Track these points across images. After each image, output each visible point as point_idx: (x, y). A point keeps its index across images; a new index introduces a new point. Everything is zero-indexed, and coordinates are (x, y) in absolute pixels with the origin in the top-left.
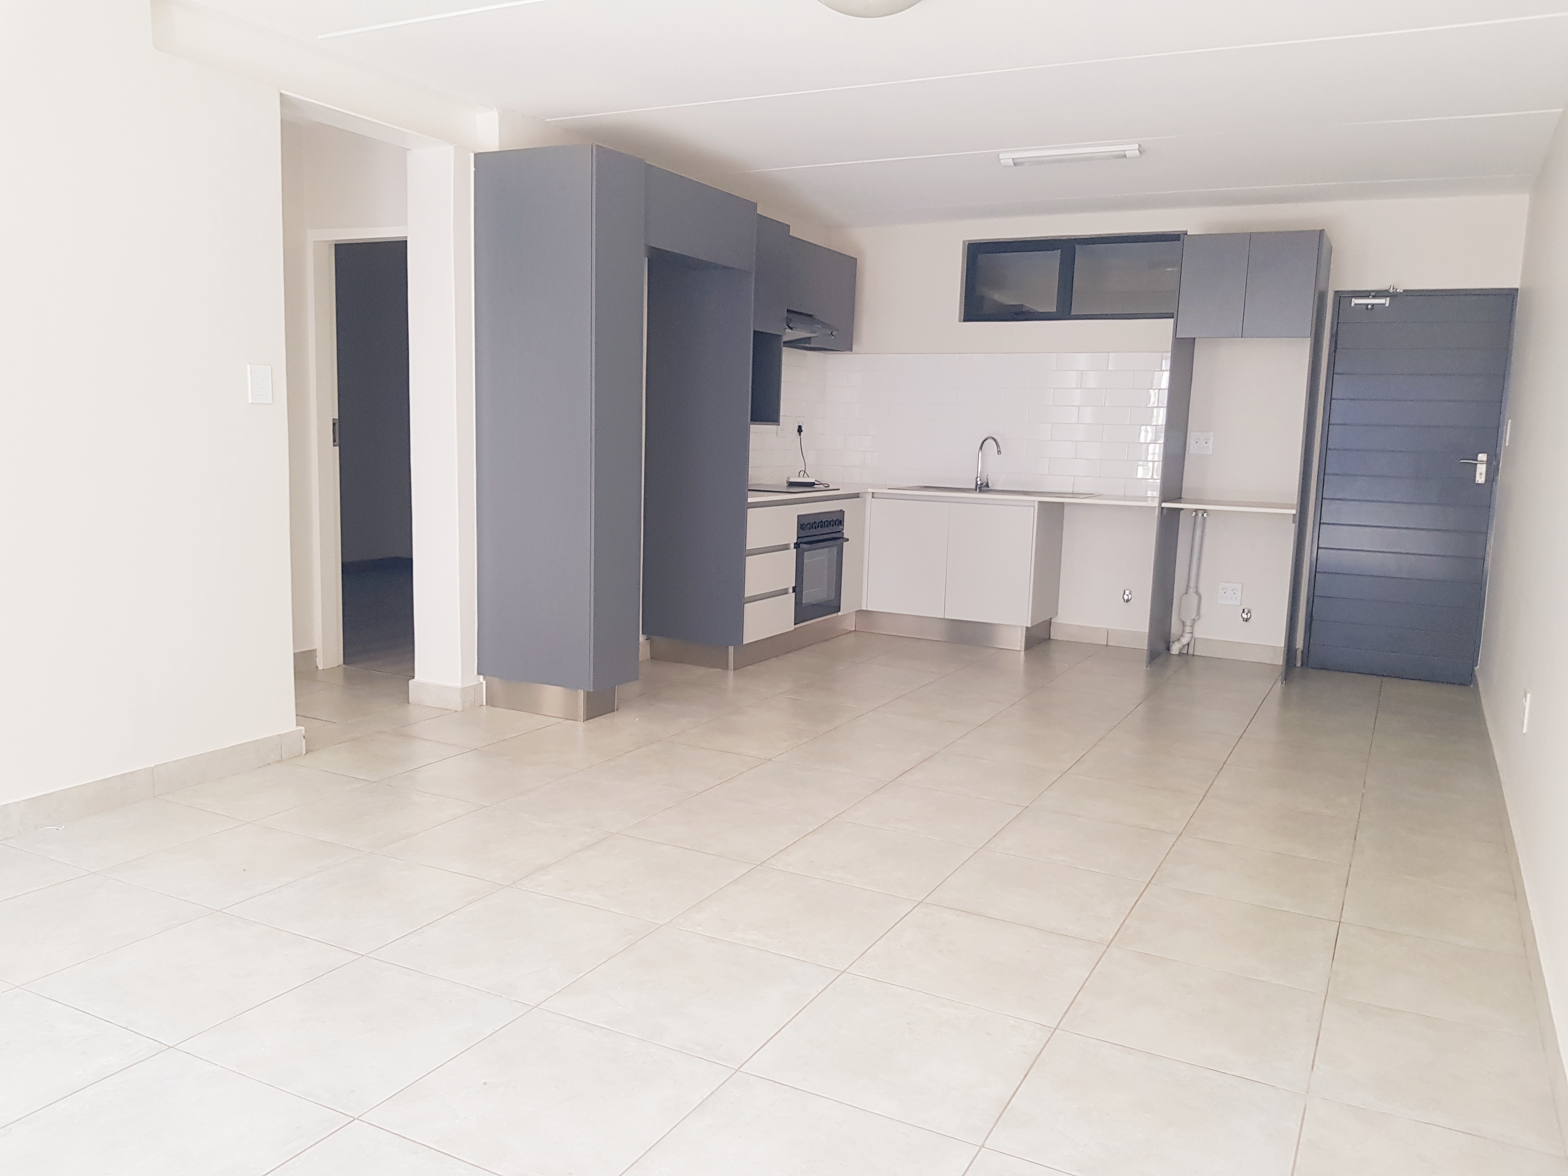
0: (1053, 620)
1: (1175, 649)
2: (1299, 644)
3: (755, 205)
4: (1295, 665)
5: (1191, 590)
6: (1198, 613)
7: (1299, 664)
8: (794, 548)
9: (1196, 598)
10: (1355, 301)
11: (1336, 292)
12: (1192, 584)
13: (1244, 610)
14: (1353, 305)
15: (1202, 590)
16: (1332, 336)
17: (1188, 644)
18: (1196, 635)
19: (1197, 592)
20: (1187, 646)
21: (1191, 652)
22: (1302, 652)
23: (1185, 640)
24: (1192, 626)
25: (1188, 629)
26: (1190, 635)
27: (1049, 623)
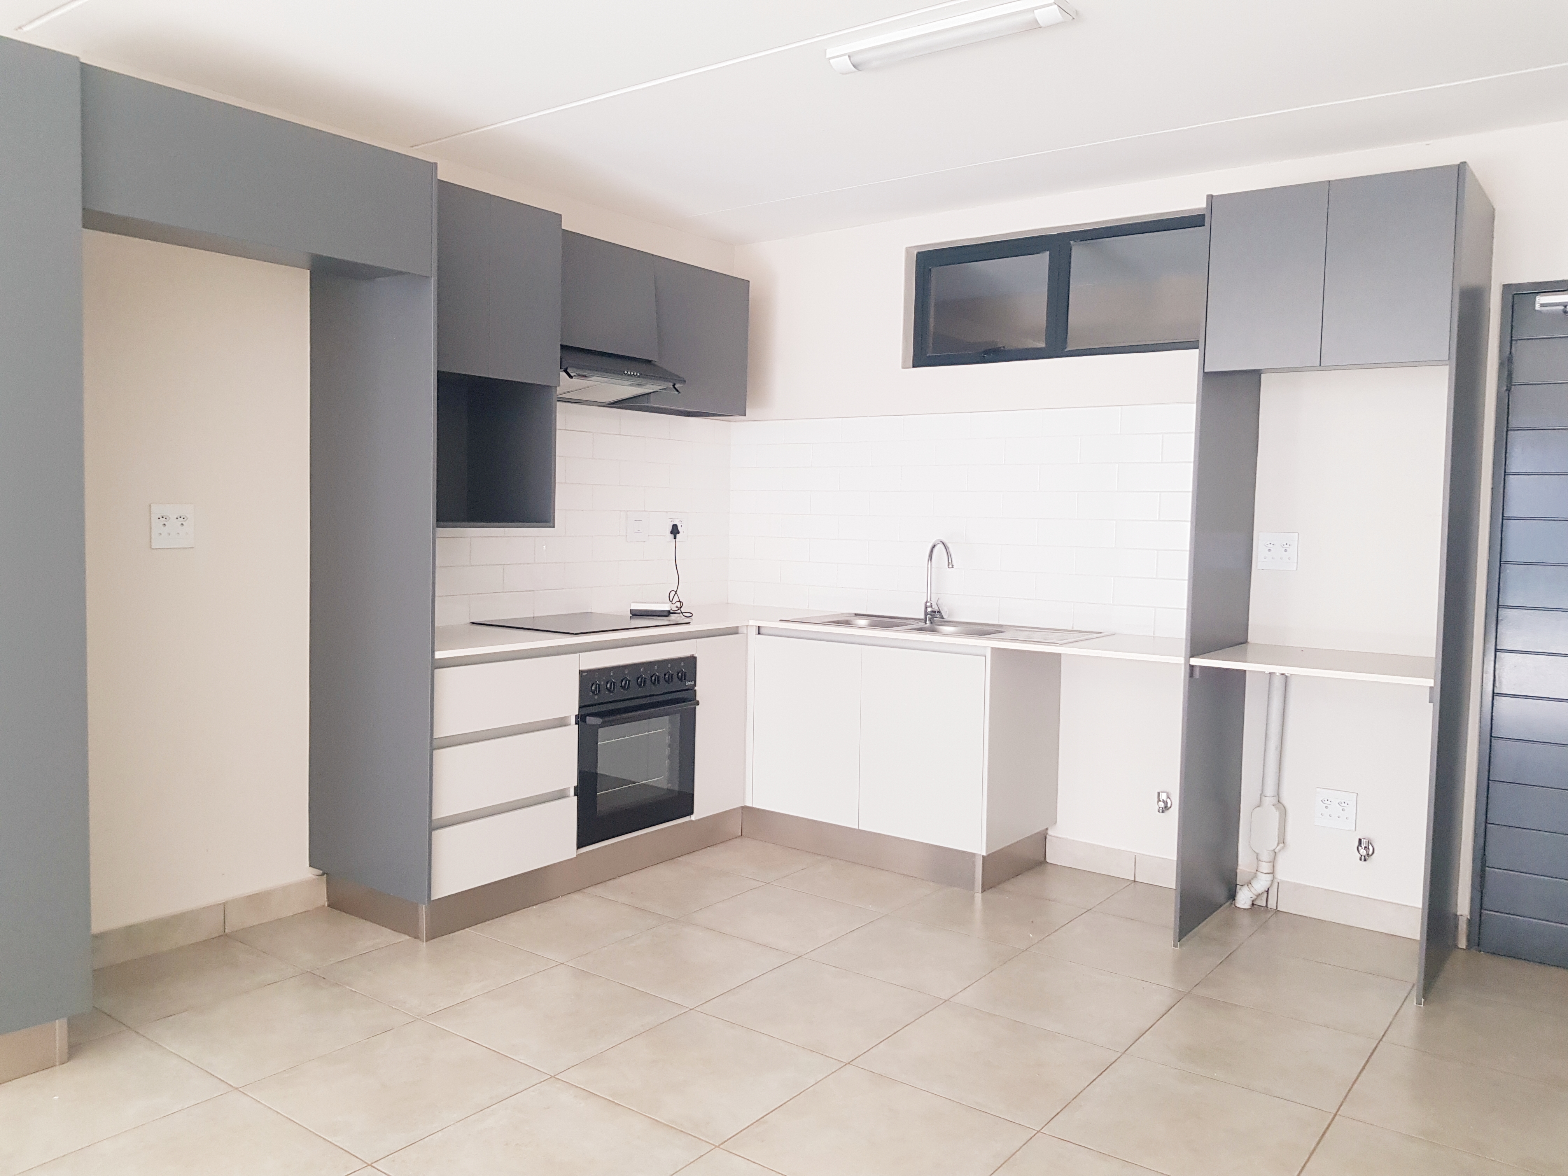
0: (1050, 832)
1: (1243, 899)
2: (1463, 905)
3: (433, 166)
4: (1456, 946)
5: (1269, 801)
6: (1282, 841)
7: (1462, 943)
8: (576, 724)
9: (1275, 814)
10: (1541, 299)
11: (1507, 287)
12: (1270, 790)
13: (1360, 840)
14: (1537, 307)
15: (1286, 800)
16: (1501, 364)
17: (1268, 891)
18: (1280, 876)
19: (1279, 803)
20: (1265, 895)
21: (1272, 904)
22: (1469, 922)
23: (1261, 884)
24: (1273, 862)
25: (1265, 867)
26: (1270, 877)
27: (1043, 837)
